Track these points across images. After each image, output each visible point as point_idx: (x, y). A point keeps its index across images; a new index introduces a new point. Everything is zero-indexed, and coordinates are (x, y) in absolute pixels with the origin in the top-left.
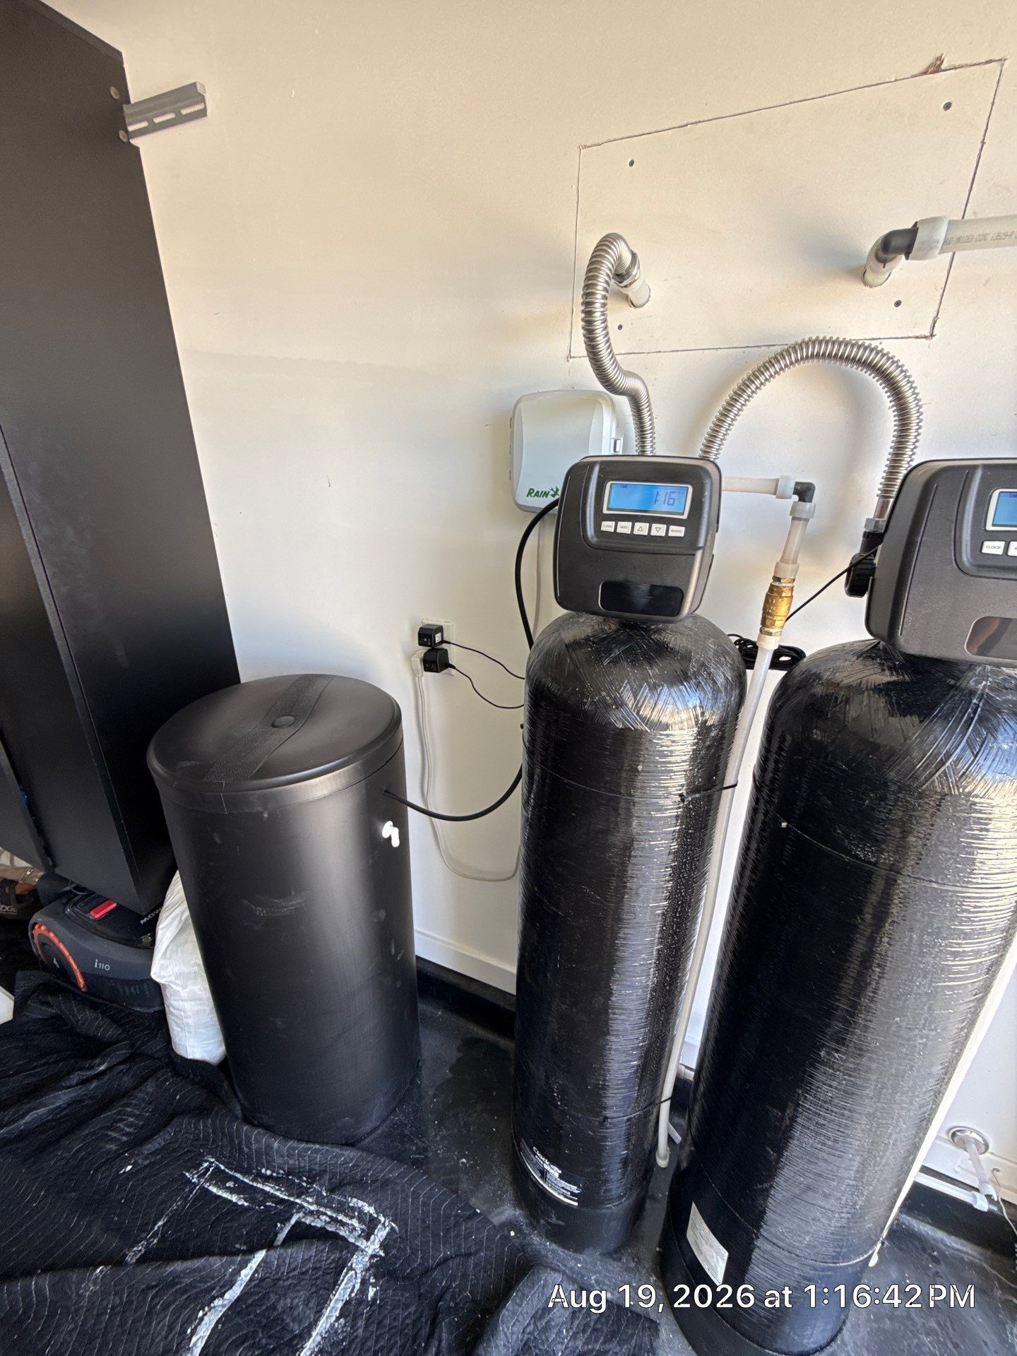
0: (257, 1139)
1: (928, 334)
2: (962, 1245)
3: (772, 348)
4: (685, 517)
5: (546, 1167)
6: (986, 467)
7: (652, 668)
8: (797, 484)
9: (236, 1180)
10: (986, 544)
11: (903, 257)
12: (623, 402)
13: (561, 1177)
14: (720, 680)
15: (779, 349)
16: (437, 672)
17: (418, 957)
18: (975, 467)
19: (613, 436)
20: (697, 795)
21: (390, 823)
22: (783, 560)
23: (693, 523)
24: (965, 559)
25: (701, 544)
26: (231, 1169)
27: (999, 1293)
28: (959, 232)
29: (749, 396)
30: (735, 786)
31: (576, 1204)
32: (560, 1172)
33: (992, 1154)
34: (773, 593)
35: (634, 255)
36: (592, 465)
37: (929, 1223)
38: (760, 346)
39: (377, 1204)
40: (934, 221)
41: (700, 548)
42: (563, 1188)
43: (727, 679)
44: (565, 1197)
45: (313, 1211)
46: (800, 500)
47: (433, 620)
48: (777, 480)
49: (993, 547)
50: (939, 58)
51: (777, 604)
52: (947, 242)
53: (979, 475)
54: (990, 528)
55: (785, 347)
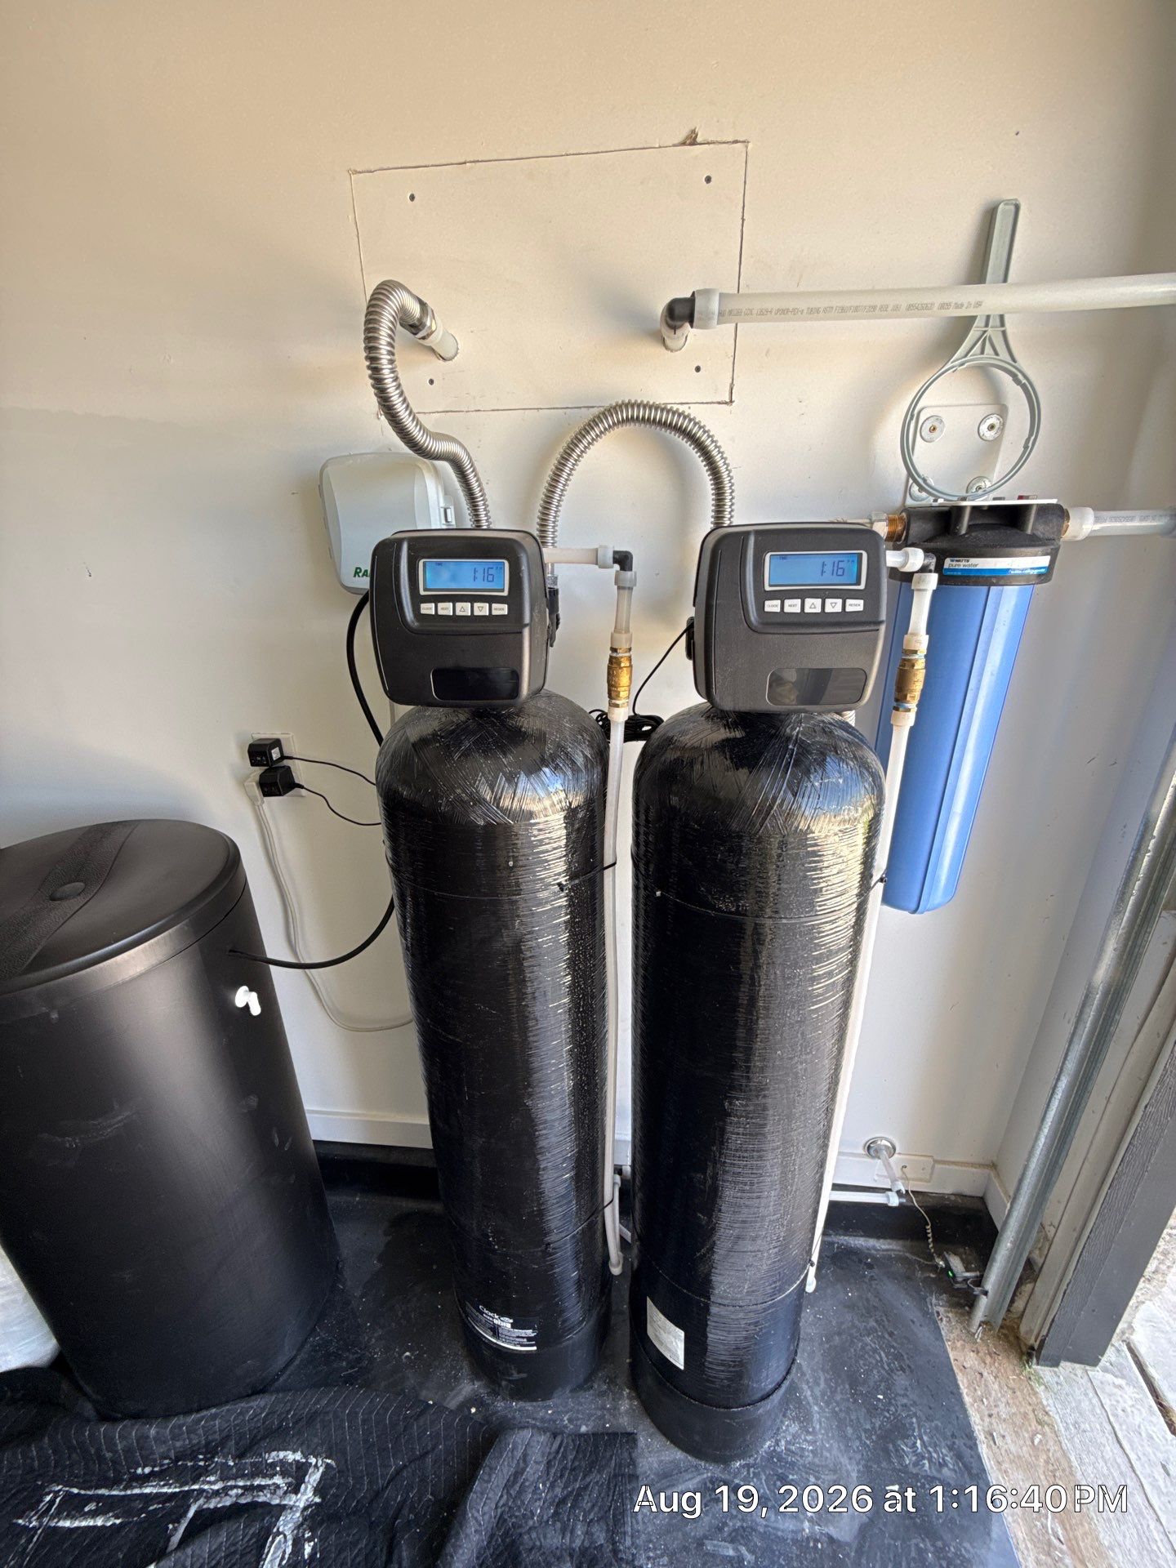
0: (121, 1435)
1: (728, 400)
2: (889, 1244)
3: (591, 410)
4: (506, 593)
5: (496, 1322)
6: (757, 532)
7: (505, 757)
8: (615, 553)
9: (99, 1498)
10: (767, 603)
11: (687, 325)
13: (514, 1326)
14: (580, 761)
15: (596, 411)
16: (280, 795)
17: (316, 1142)
18: (747, 533)
19: (442, 504)
20: (577, 881)
21: (244, 988)
22: (616, 630)
23: (514, 598)
24: (752, 619)
25: (527, 620)
26: (89, 1488)
27: (919, 1274)
28: (731, 305)
29: (576, 460)
30: (614, 864)
31: (535, 1348)
32: (511, 1321)
33: (899, 1154)
34: (614, 663)
35: (422, 304)
36: (399, 542)
37: (862, 1236)
38: (580, 408)
39: (304, 1447)
40: (707, 292)
41: (526, 625)
42: (518, 1337)
43: (586, 757)
44: (522, 1345)
45: (218, 1490)
46: (623, 568)
47: (266, 733)
48: (597, 550)
49: (772, 606)
50: (693, 131)
51: (618, 676)
52: (721, 314)
53: (752, 540)
54: (767, 588)
55: (602, 409)
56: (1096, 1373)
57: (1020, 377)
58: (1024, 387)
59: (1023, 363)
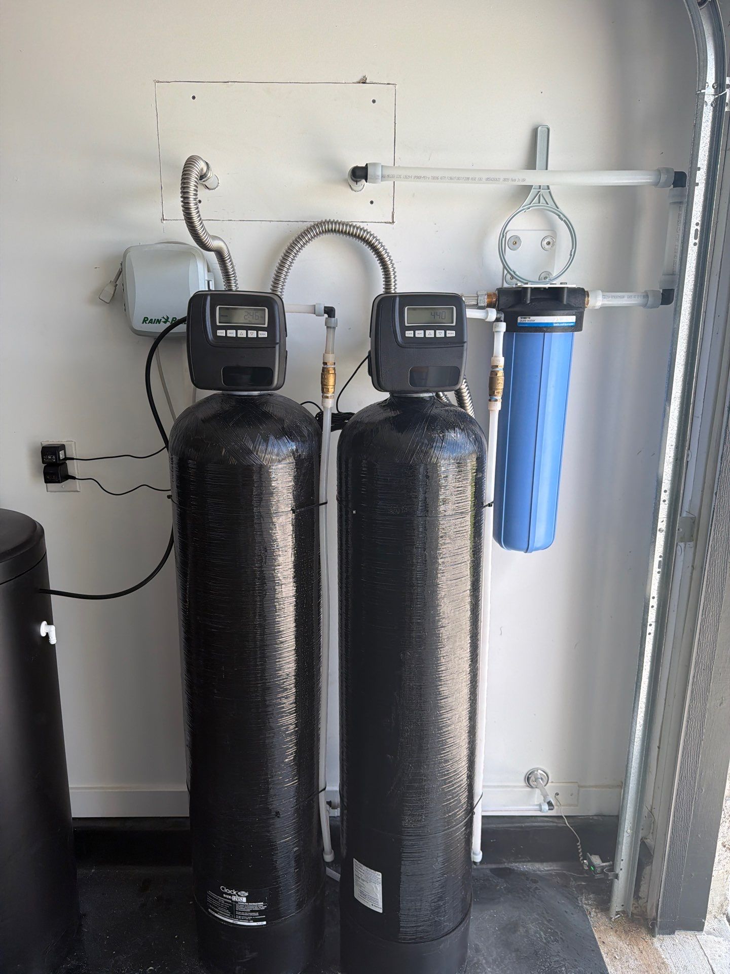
1: (391, 221)
2: (550, 866)
3: (305, 223)
4: (266, 326)
6: (400, 296)
7: (261, 424)
8: (325, 307)
10: (406, 332)
11: (364, 180)
12: (212, 256)
13: (249, 900)
14: (306, 433)
15: (308, 225)
16: (57, 483)
18: (396, 296)
19: (206, 278)
20: (303, 509)
21: (44, 623)
22: (326, 352)
23: (271, 329)
24: (399, 340)
25: (278, 341)
28: (386, 172)
29: (296, 254)
30: (326, 503)
31: (265, 923)
33: (552, 782)
34: (325, 372)
35: (207, 164)
36: (205, 296)
38: (298, 221)
40: (374, 164)
41: (278, 343)
42: (252, 911)
43: (308, 430)
44: (255, 921)
46: (330, 316)
47: (53, 440)
48: (315, 305)
49: (409, 334)
50: (365, 77)
51: (327, 379)
52: (383, 176)
53: (398, 299)
54: (406, 325)
55: (313, 224)
56: (702, 936)
57: (562, 216)
58: (565, 221)
59: (563, 208)
